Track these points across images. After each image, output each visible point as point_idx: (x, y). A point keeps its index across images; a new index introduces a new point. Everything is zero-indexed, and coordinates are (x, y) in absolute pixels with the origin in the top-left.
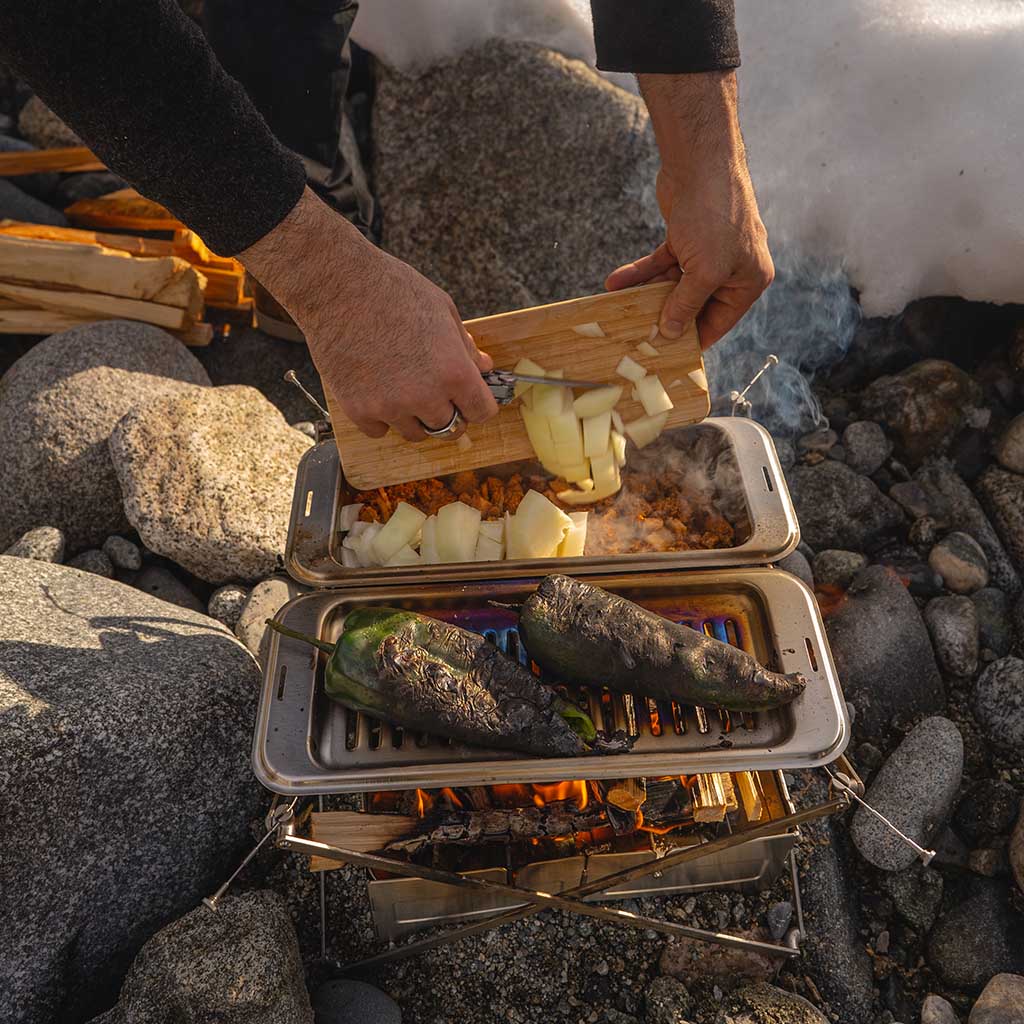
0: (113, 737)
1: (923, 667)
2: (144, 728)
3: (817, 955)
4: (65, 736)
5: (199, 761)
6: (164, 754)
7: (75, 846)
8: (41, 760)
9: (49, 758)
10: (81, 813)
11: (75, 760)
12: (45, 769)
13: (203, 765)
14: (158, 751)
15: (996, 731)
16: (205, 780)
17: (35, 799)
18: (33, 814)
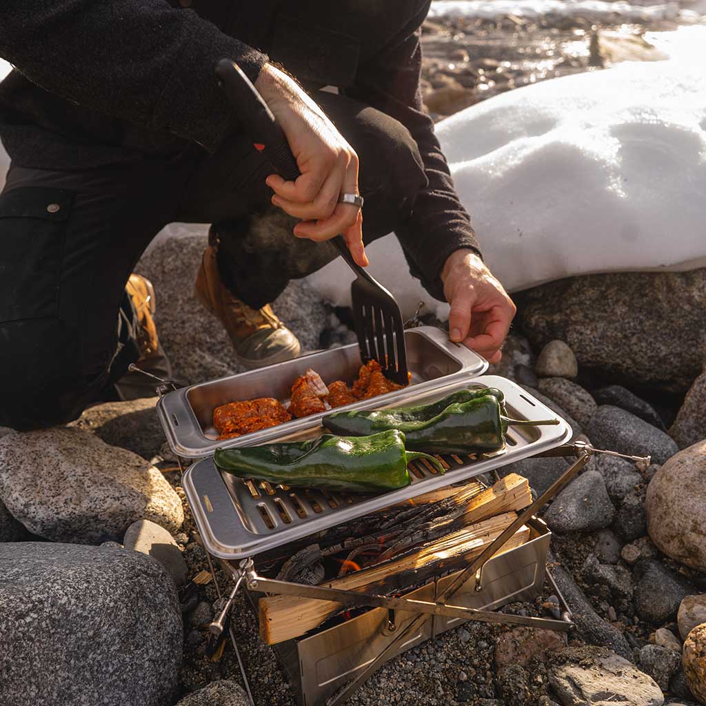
0: (73, 601)
1: (557, 463)
2: (94, 592)
3: (584, 624)
4: (36, 603)
5: (137, 616)
6: (113, 611)
7: (57, 697)
8: (23, 621)
9: (28, 620)
10: (58, 667)
11: (48, 621)
12: (26, 629)
13: (141, 619)
14: (107, 609)
15: (614, 489)
16: (144, 632)
17: (23, 655)
18: (23, 669)
